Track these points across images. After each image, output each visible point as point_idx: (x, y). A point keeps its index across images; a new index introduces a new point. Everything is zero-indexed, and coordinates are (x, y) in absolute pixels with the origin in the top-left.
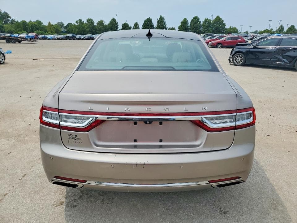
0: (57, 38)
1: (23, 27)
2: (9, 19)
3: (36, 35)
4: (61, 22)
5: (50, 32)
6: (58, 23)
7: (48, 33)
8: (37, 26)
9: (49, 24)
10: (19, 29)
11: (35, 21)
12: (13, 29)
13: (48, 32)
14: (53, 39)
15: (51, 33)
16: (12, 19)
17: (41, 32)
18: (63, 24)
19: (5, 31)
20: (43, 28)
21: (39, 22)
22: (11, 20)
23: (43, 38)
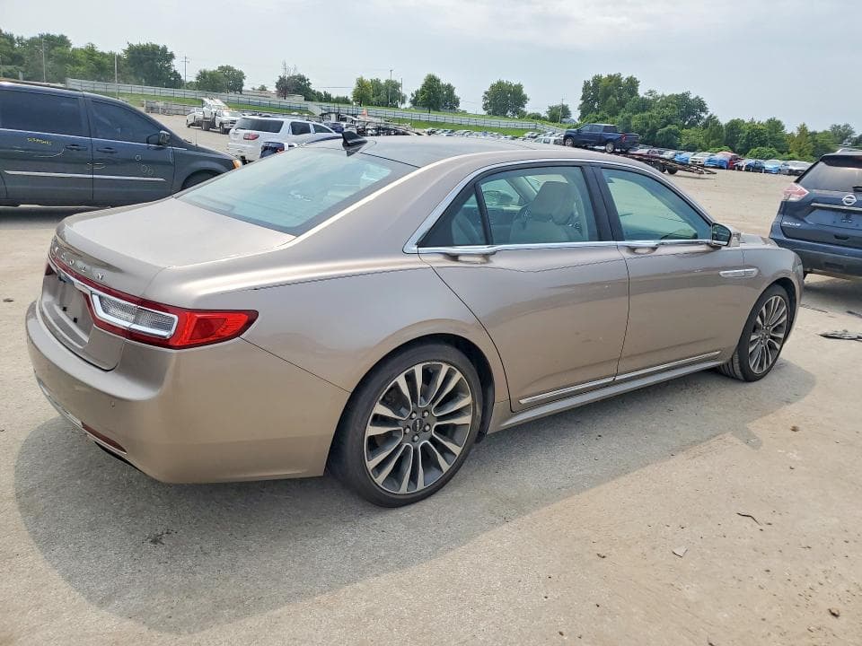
0: (791, 170)
1: (728, 136)
2: (703, 114)
3: (733, 160)
4: (847, 126)
5: (794, 154)
6: (836, 128)
7: (791, 155)
8: (762, 134)
9: (803, 129)
10: (714, 141)
11: (764, 120)
12: (701, 140)
13: (789, 153)
14: (779, 171)
15: (797, 156)
16: (711, 116)
17: (771, 152)
18: (851, 132)
19: (679, 145)
20: (781, 140)
21: (775, 126)
22: (706, 117)
23: (749, 168)
